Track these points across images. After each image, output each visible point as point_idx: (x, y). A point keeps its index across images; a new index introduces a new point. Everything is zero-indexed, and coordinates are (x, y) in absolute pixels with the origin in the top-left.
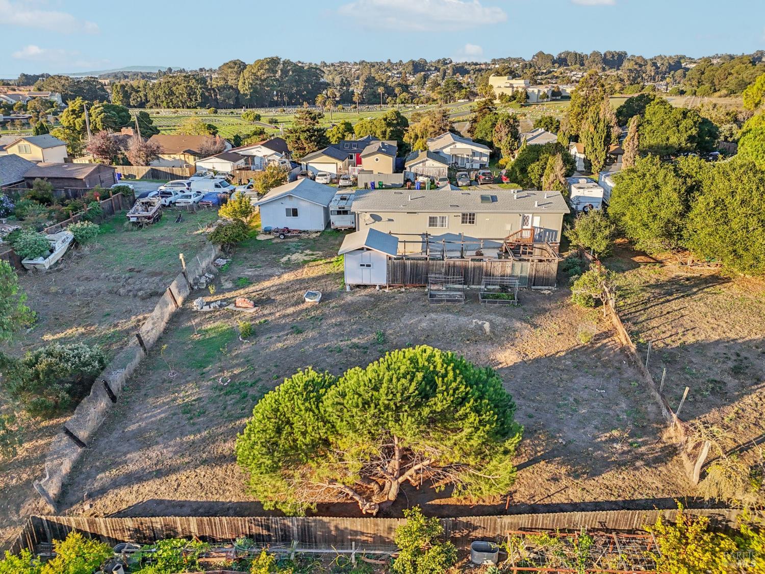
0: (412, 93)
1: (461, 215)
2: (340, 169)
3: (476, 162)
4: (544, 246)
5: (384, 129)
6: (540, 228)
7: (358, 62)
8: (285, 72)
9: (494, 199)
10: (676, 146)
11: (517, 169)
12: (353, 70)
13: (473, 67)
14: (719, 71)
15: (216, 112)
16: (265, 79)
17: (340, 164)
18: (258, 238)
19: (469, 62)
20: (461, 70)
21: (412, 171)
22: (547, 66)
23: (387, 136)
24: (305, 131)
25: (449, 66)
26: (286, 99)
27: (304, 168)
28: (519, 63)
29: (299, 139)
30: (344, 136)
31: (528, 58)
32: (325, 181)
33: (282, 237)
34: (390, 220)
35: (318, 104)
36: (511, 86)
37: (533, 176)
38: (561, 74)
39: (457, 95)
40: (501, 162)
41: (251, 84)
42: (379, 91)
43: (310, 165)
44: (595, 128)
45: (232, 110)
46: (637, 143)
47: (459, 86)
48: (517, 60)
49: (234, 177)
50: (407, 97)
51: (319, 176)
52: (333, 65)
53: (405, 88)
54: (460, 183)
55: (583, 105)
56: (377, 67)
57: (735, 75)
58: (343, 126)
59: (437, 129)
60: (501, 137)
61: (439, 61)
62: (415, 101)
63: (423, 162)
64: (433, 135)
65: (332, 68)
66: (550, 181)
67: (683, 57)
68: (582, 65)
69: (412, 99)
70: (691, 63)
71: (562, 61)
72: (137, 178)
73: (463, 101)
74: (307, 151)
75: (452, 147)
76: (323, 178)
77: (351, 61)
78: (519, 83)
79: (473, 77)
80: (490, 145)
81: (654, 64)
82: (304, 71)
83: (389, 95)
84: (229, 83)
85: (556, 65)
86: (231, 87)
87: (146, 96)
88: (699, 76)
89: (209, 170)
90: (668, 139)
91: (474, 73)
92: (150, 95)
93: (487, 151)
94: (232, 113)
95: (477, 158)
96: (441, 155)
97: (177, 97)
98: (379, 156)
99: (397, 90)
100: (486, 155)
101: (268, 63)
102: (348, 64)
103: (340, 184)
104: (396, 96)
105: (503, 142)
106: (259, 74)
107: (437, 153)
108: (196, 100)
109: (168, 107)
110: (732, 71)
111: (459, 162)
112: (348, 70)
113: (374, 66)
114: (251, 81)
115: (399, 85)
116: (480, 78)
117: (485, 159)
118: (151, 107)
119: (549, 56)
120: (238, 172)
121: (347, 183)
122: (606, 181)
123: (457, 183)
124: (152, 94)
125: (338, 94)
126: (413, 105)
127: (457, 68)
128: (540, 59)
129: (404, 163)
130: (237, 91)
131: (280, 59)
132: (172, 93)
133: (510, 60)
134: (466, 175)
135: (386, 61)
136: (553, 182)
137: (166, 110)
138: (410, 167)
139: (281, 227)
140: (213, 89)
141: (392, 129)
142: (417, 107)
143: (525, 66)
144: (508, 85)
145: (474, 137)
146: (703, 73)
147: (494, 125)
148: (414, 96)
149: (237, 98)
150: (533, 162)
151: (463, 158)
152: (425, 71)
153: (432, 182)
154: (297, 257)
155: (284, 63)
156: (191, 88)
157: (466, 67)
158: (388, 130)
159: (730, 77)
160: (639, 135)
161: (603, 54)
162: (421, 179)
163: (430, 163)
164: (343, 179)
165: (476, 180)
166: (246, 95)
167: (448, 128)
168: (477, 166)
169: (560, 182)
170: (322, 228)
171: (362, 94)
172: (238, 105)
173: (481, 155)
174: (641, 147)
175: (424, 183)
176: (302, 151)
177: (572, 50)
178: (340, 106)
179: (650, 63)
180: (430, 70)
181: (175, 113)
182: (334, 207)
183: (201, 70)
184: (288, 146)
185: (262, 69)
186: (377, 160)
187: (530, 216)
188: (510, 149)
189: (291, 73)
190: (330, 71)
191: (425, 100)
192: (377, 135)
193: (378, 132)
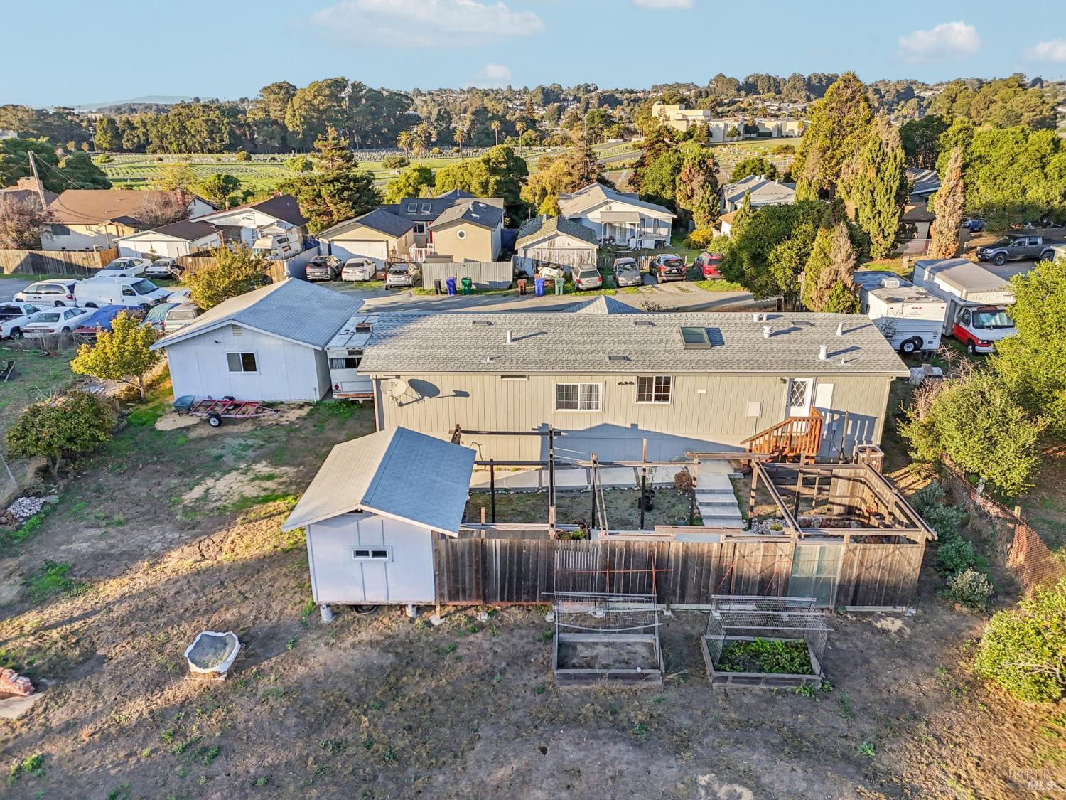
0: (541, 131)
1: (634, 379)
2: (394, 251)
3: (648, 236)
4: (862, 472)
5: (484, 179)
6: (833, 412)
7: (465, 89)
8: (354, 99)
9: (715, 337)
10: (1043, 205)
11: (744, 256)
12: (459, 100)
13: (627, 95)
14: (978, 98)
15: (248, 158)
16: (325, 111)
17: (394, 242)
18: (162, 425)
19: (621, 88)
20: (610, 99)
21: (530, 255)
22: (730, 94)
23: (491, 191)
24: (331, 182)
25: (593, 94)
26: (357, 139)
27: (324, 250)
28: (690, 90)
29: (319, 196)
30: (417, 191)
31: (703, 84)
32: (359, 276)
33: (214, 422)
34: (459, 394)
35: (400, 145)
36: (685, 118)
37: (780, 272)
38: (750, 105)
39: (606, 133)
40: (695, 236)
41: (305, 118)
42: (493, 127)
43: (336, 243)
44: (878, 171)
45: (276, 156)
46: (962, 201)
47: (608, 121)
48: (689, 87)
49: (182, 269)
50: (534, 137)
51: (350, 266)
52: (430, 93)
53: (531, 123)
54: (622, 280)
55: (833, 134)
56: (492, 95)
57: (1000, 103)
58: (416, 174)
59: (576, 177)
60: (692, 190)
61: (579, 88)
62: (546, 142)
63: (549, 239)
64: (569, 188)
65: (429, 97)
66: (821, 284)
67: (915, 82)
68: (779, 92)
69: (541, 140)
70: (926, 90)
71: (750, 87)
72: (6, 272)
73: (615, 141)
74: (335, 218)
75: (603, 209)
76: (357, 270)
77: (456, 88)
78: (697, 116)
79: (628, 110)
80: (671, 205)
81: (877, 91)
82: (384, 99)
83: (508, 133)
84: (272, 116)
85: (743, 93)
86: (275, 122)
87: (145, 134)
88: (948, 106)
89: (144, 255)
90: (1024, 191)
91: (629, 105)
92: (153, 133)
93: (667, 217)
94: (274, 159)
95: (650, 230)
96: (585, 224)
97: (194, 136)
98: (466, 227)
99: (519, 126)
100: (665, 225)
101: (329, 86)
102: (452, 92)
103: (389, 282)
104: (517, 134)
105: (696, 200)
106: (316, 102)
107: (577, 220)
108: (222, 141)
109: (180, 152)
110: (995, 98)
111: (617, 237)
112: (451, 100)
113: (487, 95)
114: (304, 113)
115: (522, 119)
116: (637, 109)
117: (664, 232)
118: (155, 152)
119: (732, 82)
120: (190, 260)
121: (402, 280)
122: (937, 280)
123: (616, 280)
124: (155, 132)
125: (434, 133)
126: (542, 148)
127: (604, 97)
128: (720, 85)
129: (515, 238)
130: (283, 127)
131: (347, 82)
132: (184, 131)
133: (677, 86)
134: (632, 264)
135: (505, 88)
136: (828, 287)
137: (175, 155)
138: (526, 249)
139: (218, 395)
140: (248, 125)
141: (498, 178)
142: (549, 150)
143: (699, 95)
144: (681, 117)
145: (642, 191)
146: (954, 101)
147: (677, 170)
148: (543, 135)
149: (284, 139)
150: (778, 242)
151: (623, 230)
152: (560, 101)
153: (568, 278)
154: (229, 486)
155: (354, 86)
156: (214, 122)
157: (617, 96)
158: (492, 180)
159: (993, 107)
160: (966, 185)
161: (806, 77)
162: (545, 272)
163: (564, 240)
164: (395, 273)
165: (651, 273)
166: (297, 133)
167: (594, 176)
168: (649, 244)
169: (845, 286)
170: (316, 397)
171: (469, 132)
172: (285, 148)
173: (657, 223)
174: (968, 209)
175: (552, 281)
176: (326, 218)
177: (763, 72)
178: (436, 149)
179: (871, 90)
180: (566, 100)
181: (186, 159)
182: (337, 350)
183: (242, 100)
184: (301, 209)
185: (320, 95)
186: (462, 235)
187: (810, 382)
188: (711, 213)
189: (364, 101)
190: (425, 102)
191: (560, 140)
192: (472, 189)
193: (475, 185)
